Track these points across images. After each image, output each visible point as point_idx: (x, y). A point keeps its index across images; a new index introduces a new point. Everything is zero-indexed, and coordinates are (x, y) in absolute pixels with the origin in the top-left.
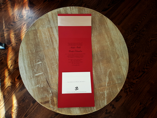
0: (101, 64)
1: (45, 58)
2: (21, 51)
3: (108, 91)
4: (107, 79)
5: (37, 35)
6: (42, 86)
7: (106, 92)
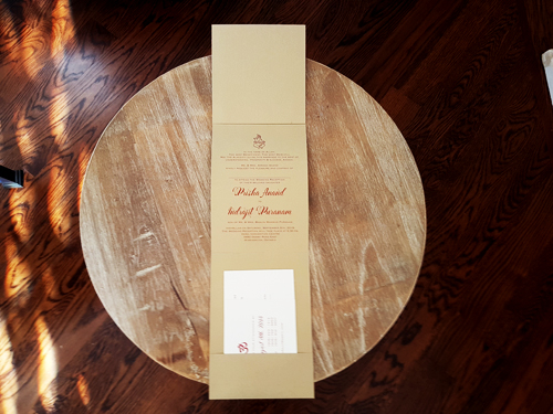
0: (339, 224)
1: (162, 219)
2: (86, 201)
3: (367, 309)
4: (363, 273)
5: (133, 148)
6: (161, 308)
7: (361, 313)
